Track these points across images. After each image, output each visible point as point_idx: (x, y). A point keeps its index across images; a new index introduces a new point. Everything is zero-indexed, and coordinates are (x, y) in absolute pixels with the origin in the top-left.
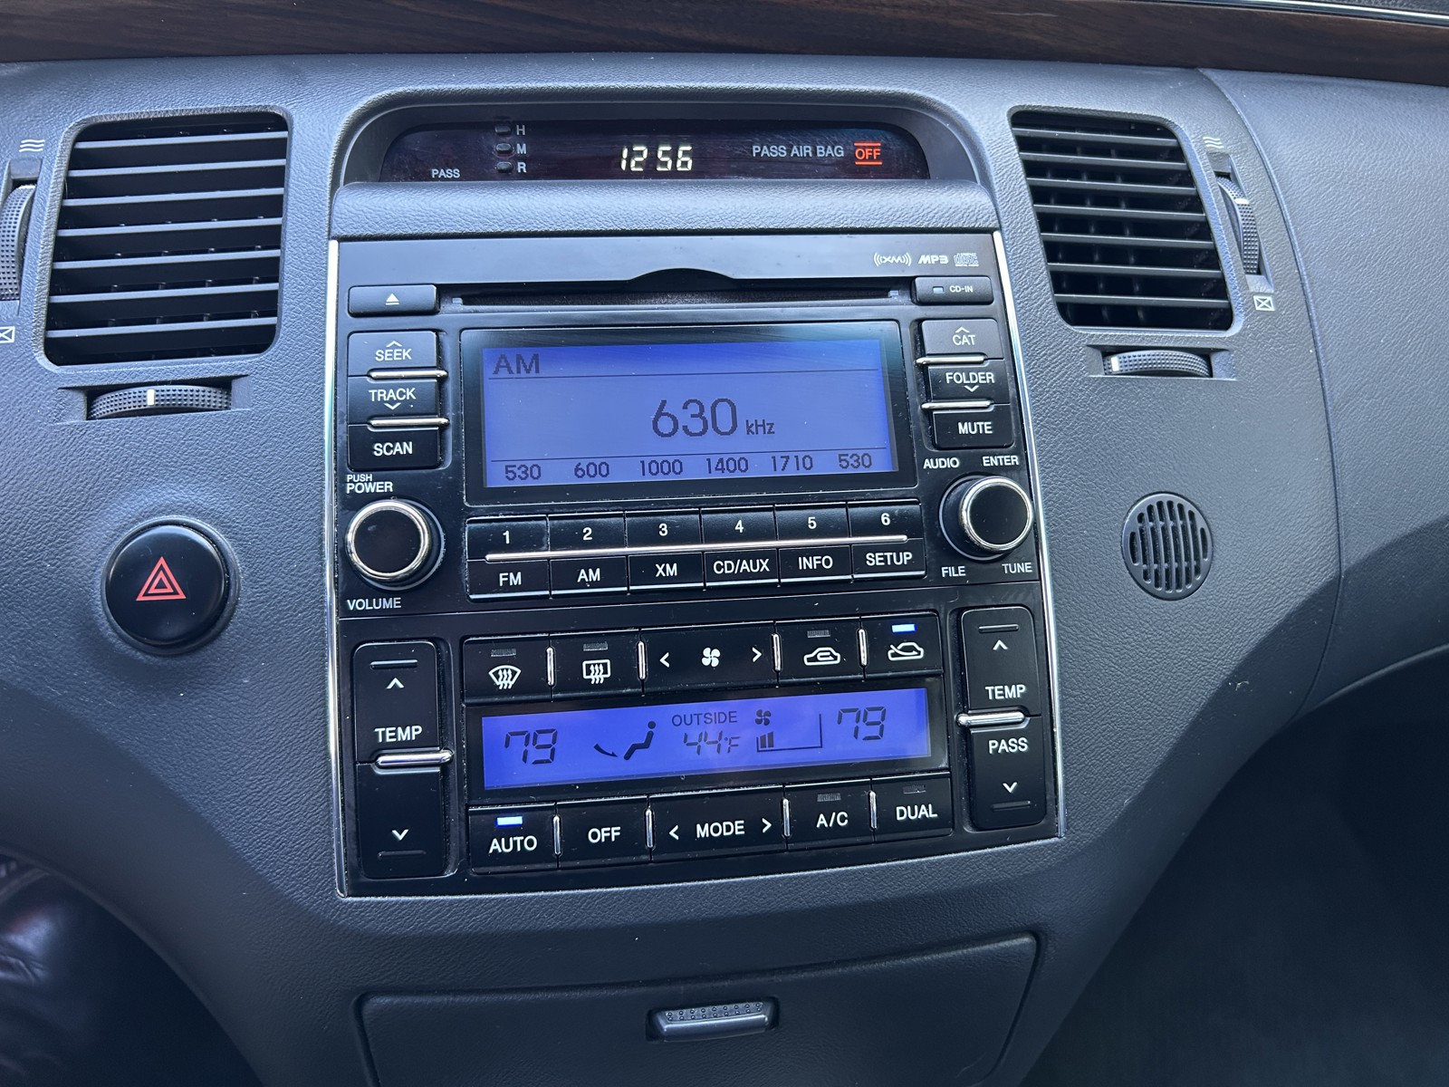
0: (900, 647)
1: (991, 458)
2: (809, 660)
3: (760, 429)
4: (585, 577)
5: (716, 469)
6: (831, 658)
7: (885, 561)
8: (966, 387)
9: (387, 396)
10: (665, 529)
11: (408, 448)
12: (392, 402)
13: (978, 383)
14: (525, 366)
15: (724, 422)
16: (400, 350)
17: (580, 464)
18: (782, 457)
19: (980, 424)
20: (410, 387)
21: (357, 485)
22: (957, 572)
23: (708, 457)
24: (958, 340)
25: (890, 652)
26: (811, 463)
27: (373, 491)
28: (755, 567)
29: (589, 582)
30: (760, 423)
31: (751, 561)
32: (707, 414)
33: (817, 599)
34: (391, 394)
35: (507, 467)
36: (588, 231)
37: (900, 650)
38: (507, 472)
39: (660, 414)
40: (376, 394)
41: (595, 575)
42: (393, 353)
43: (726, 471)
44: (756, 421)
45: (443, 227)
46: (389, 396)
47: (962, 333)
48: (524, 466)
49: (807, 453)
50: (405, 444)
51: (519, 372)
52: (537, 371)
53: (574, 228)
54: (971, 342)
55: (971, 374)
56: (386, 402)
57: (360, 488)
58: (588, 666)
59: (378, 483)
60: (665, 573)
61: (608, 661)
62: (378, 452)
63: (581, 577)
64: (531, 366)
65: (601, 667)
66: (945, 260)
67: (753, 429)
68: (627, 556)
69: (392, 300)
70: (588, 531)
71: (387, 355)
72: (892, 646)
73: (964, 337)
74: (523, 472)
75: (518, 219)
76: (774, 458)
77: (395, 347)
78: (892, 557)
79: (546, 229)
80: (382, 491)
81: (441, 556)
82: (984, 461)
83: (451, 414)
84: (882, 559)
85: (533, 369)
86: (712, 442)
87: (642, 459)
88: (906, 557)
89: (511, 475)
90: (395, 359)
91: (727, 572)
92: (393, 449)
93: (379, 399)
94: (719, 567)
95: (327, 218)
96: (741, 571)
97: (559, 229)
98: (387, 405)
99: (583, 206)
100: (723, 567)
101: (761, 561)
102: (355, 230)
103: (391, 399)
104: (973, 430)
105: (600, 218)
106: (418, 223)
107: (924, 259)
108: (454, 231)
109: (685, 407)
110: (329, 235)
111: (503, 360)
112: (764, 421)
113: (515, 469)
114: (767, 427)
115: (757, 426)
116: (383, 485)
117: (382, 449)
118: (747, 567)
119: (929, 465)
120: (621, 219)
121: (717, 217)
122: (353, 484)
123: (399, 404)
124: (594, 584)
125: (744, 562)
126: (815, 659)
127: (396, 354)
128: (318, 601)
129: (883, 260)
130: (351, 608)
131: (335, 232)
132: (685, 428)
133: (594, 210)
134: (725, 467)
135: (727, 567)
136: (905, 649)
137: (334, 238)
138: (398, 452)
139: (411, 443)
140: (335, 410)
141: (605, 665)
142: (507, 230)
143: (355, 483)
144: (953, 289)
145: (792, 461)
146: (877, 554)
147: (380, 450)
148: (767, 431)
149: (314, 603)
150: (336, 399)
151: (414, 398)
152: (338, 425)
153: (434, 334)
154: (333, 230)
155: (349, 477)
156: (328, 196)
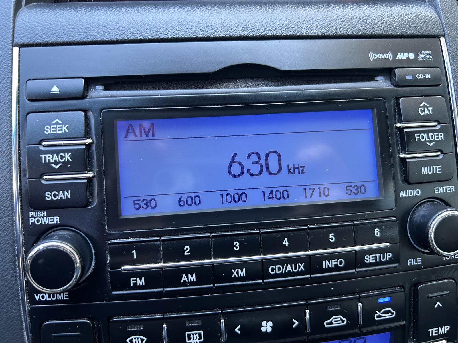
0: (381, 312)
1: (439, 188)
2: (327, 324)
3: (297, 170)
4: (186, 279)
5: (269, 198)
6: (341, 322)
7: (376, 259)
8: (427, 143)
9: (52, 158)
10: (238, 246)
11: (68, 195)
12: (56, 163)
13: (434, 141)
14: (145, 132)
15: (273, 166)
16: (61, 126)
17: (182, 197)
18: (310, 189)
19: (435, 167)
20: (67, 151)
21: (37, 219)
22: (416, 262)
23: (263, 190)
24: (422, 111)
25: (376, 315)
26: (329, 192)
27: (47, 223)
28: (295, 269)
29: (188, 282)
30: (296, 166)
31: (293, 265)
32: (263, 162)
33: (333, 285)
34: (56, 158)
35: (134, 201)
36: (185, 38)
37: (382, 313)
38: (135, 204)
39: (233, 162)
40: (45, 157)
41: (193, 278)
42: (56, 128)
43: (275, 199)
44: (294, 165)
45: (88, 37)
46: (54, 159)
47: (424, 107)
48: (145, 200)
49: (326, 186)
50: (66, 192)
51: (141, 136)
52: (153, 135)
53: (176, 36)
54: (430, 113)
55: (430, 134)
56: (52, 163)
57: (38, 221)
58: (189, 335)
59: (50, 218)
60: (238, 275)
61: (202, 332)
62: (48, 198)
63: (183, 279)
64: (149, 132)
65: (197, 335)
66: (412, 56)
67: (292, 170)
68: (213, 264)
69: (55, 90)
70: (187, 249)
71: (52, 129)
72: (377, 312)
73: (426, 109)
74: (145, 204)
75: (138, 30)
76: (305, 189)
77: (57, 123)
78: (380, 257)
79: (157, 37)
80: (53, 223)
81: (93, 265)
82: (435, 190)
83: (96, 169)
84: (374, 258)
85: (151, 134)
86: (265, 179)
87: (222, 192)
88: (388, 256)
89: (137, 206)
90: (58, 132)
91: (277, 272)
92: (58, 195)
93: (47, 162)
94: (273, 270)
95: (11, 31)
96: (287, 271)
97: (166, 37)
98: (53, 165)
99: (182, 20)
100: (275, 269)
101: (300, 264)
102: (30, 39)
103: (55, 161)
104: (430, 171)
105: (193, 29)
106: (72, 34)
107: (400, 56)
108: (96, 39)
109: (249, 157)
110: (13, 42)
111: (131, 128)
112: (299, 165)
113: (140, 202)
114: (301, 169)
115: (294, 168)
116: (53, 219)
117: (51, 195)
118: (290, 269)
119: (403, 195)
120: (207, 29)
121: (270, 27)
122: (33, 218)
123: (60, 164)
124: (192, 283)
125: (289, 266)
126: (331, 323)
127: (58, 129)
128: (15, 296)
129: (375, 56)
130: (37, 299)
131: (16, 41)
132: (249, 171)
133: (189, 23)
134: (274, 196)
135: (278, 269)
136: (385, 313)
137: (16, 45)
138: (61, 198)
139: (69, 191)
140: (20, 167)
141: (200, 335)
142: (131, 38)
143: (35, 218)
144: (419, 76)
145: (316, 192)
146: (371, 256)
147: (49, 196)
148: (301, 171)
149: (13, 297)
150: (20, 160)
151: (70, 160)
152: (22, 178)
153: (83, 113)
154: (15, 39)
155: (31, 214)
156: (12, 15)
